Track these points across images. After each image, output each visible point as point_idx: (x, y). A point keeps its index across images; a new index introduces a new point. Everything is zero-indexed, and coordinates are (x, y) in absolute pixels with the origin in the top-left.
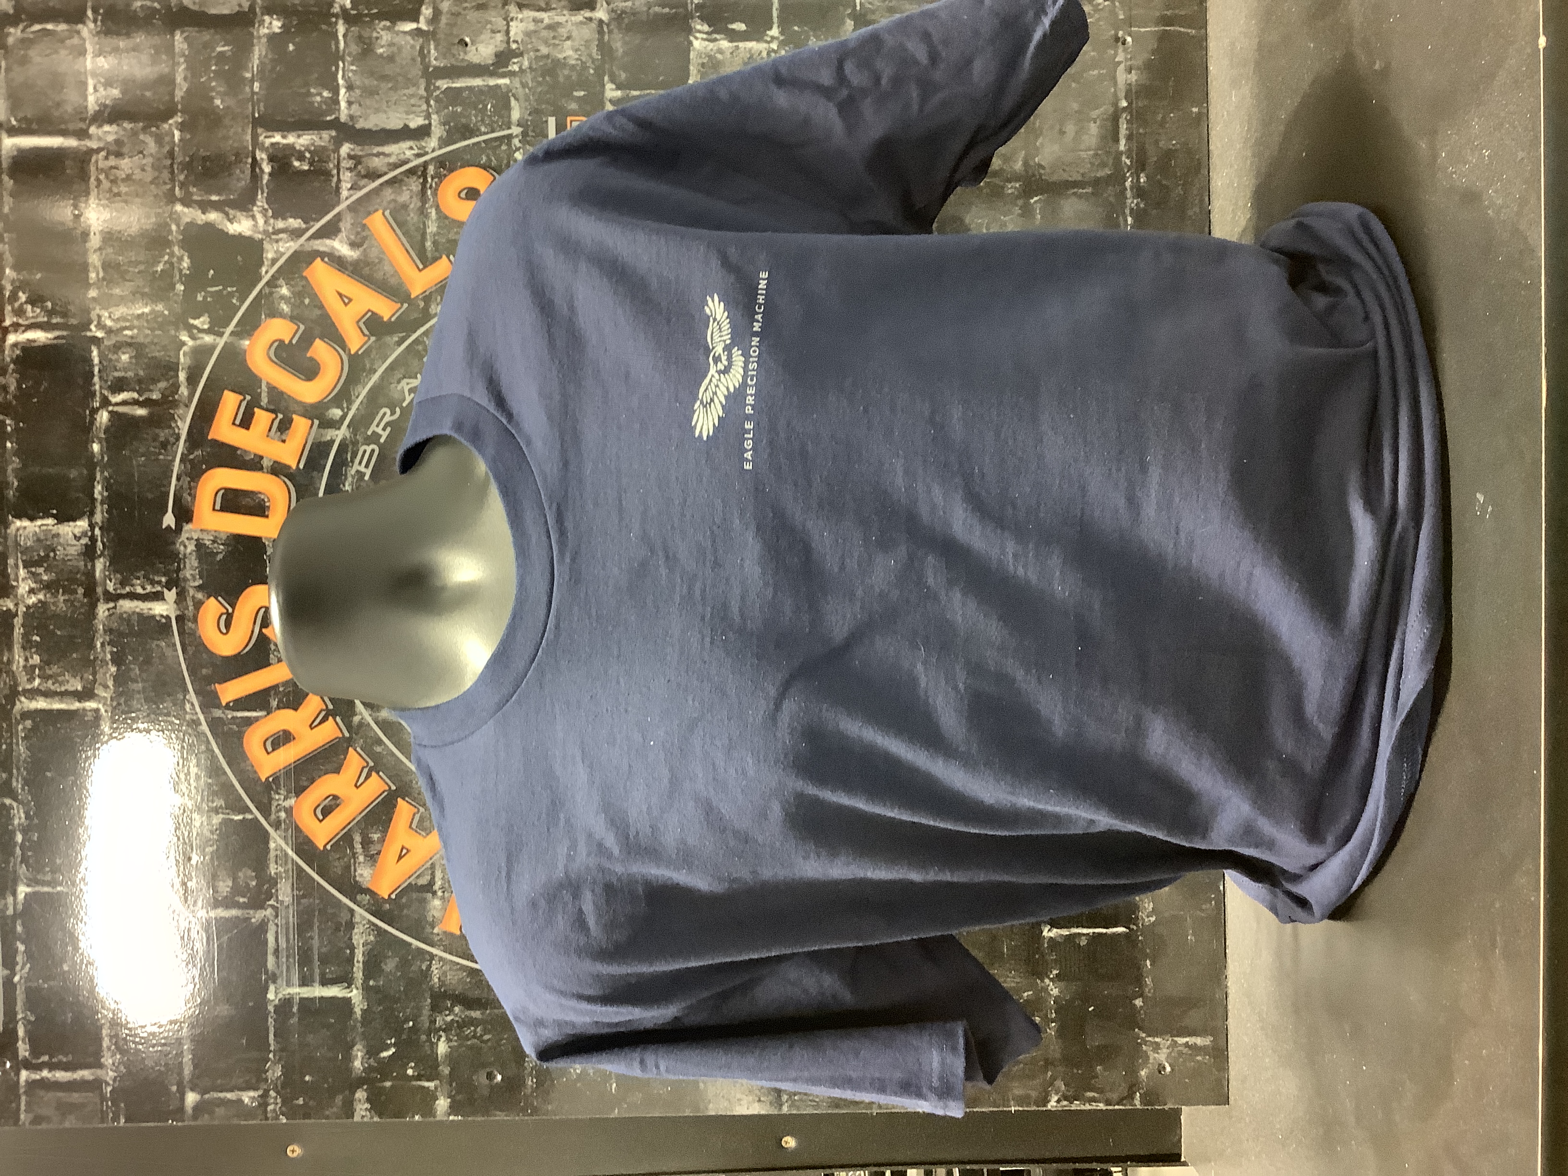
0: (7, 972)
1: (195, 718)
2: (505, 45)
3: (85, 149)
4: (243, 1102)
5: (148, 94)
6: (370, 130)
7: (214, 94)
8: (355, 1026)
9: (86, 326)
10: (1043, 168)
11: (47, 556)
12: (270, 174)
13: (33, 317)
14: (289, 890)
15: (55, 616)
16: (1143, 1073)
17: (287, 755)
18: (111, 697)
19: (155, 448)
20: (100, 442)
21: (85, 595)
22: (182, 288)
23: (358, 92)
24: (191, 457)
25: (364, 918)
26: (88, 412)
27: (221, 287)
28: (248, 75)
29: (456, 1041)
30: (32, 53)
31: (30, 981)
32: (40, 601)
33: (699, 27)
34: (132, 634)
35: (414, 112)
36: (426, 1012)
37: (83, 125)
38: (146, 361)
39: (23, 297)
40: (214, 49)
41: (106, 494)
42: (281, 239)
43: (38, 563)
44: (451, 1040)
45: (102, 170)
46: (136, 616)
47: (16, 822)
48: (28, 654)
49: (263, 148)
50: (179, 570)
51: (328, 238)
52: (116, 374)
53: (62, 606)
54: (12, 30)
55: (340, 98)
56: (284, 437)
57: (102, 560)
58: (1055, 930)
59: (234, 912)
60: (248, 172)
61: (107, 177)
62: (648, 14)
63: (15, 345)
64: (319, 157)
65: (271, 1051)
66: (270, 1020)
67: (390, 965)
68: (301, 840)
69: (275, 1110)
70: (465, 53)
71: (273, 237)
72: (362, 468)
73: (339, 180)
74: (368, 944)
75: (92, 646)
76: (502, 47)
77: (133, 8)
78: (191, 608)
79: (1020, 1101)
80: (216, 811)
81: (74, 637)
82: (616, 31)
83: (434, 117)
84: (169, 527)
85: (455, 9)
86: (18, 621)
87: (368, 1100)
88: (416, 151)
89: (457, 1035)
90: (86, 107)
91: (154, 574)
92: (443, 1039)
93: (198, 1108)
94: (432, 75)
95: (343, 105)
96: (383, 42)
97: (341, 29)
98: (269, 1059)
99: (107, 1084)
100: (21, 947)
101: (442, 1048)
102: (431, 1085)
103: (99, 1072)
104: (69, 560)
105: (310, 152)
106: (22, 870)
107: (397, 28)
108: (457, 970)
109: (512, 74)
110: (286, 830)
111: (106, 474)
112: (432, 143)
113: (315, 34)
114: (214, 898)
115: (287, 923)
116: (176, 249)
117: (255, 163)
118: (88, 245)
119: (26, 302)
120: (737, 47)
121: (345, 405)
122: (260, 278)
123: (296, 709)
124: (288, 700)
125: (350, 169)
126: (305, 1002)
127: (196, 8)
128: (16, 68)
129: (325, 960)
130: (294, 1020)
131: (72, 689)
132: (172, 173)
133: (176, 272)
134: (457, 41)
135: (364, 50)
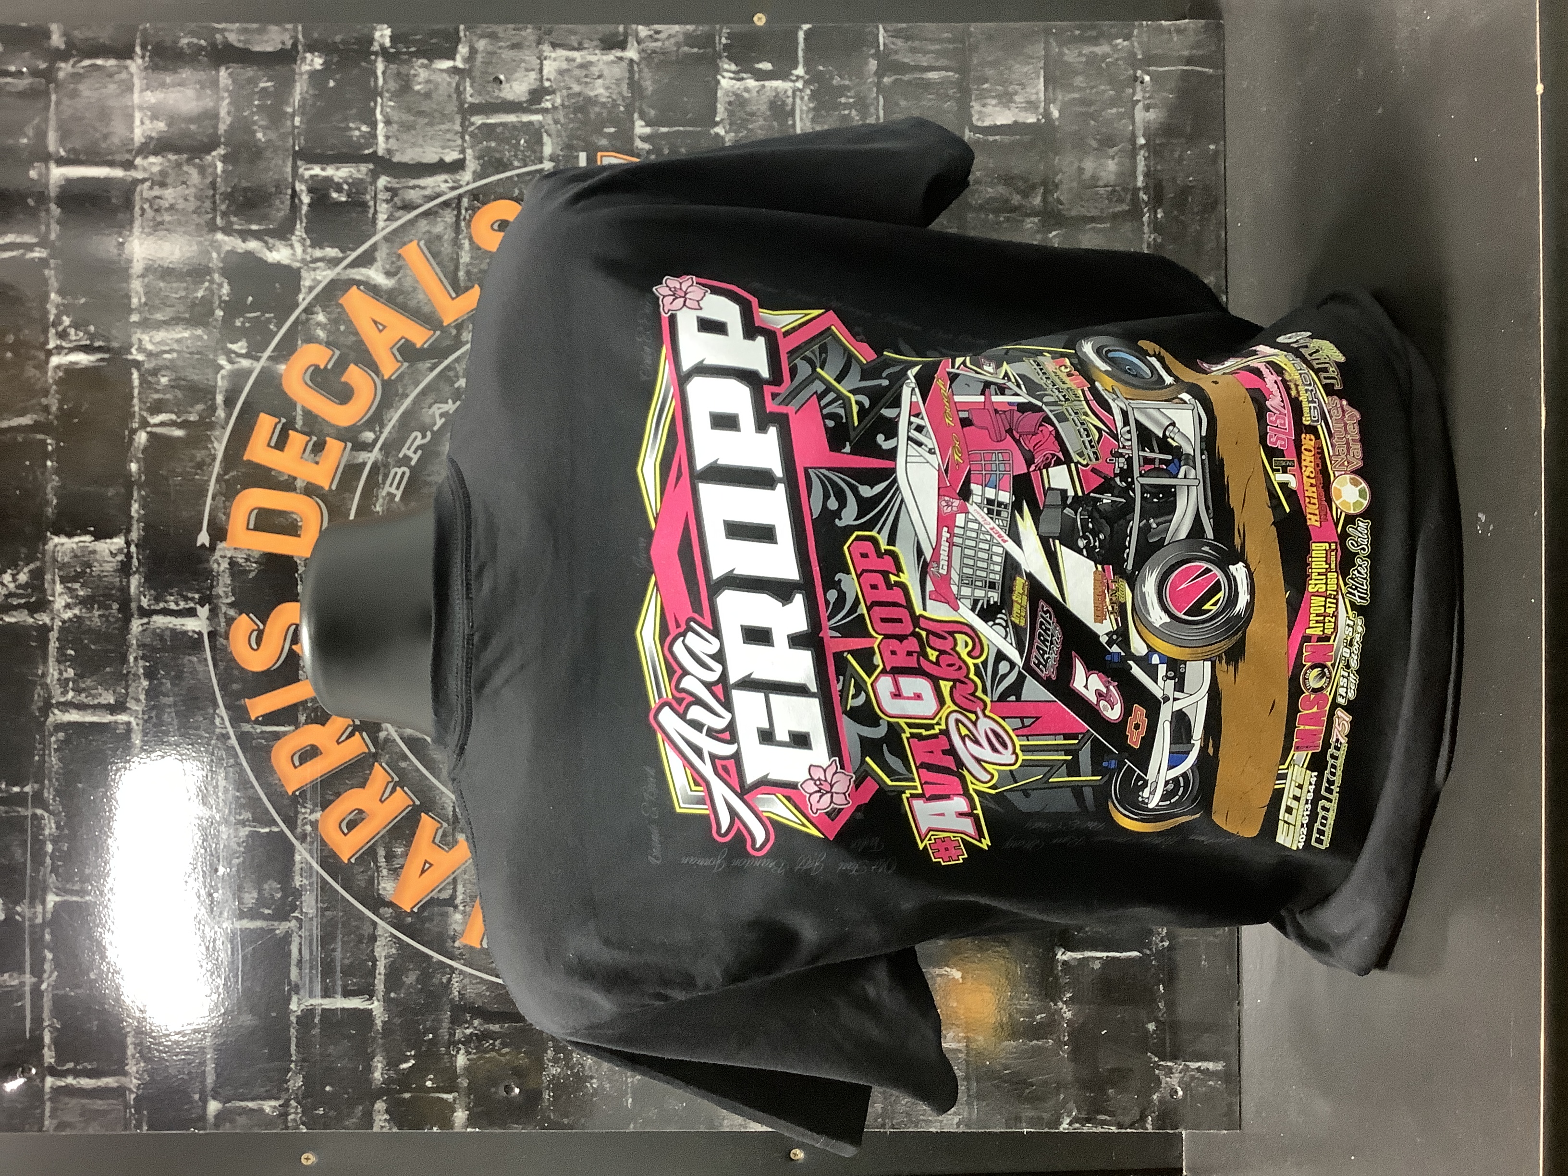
0: (34, 980)
1: (224, 731)
2: (538, 83)
3: (130, 179)
4: (264, 1111)
5: (193, 127)
6: (406, 163)
7: (256, 127)
8: (375, 1038)
9: (127, 349)
10: (1062, 204)
11: (84, 572)
12: (310, 205)
13: (76, 340)
14: (314, 902)
15: (90, 631)
16: (1155, 1097)
17: (315, 770)
18: (144, 712)
19: (192, 468)
20: (138, 462)
21: (119, 610)
22: (222, 313)
23: (395, 126)
24: (227, 477)
25: (387, 931)
26: (127, 433)
27: (258, 314)
28: (290, 110)
29: (475, 1054)
30: (81, 87)
31: (57, 989)
32: (75, 616)
33: (726, 66)
34: (163, 650)
35: (449, 147)
36: (446, 1024)
37: (128, 157)
38: (184, 384)
39: (66, 321)
40: (256, 86)
41: (142, 512)
42: (318, 268)
43: (74, 580)
44: (470, 1053)
45: (147, 200)
46: (168, 633)
47: (47, 832)
48: (62, 668)
49: (302, 180)
50: (212, 587)
51: (364, 265)
52: (156, 396)
53: (97, 622)
54: (63, 65)
55: (378, 132)
56: (317, 459)
57: (137, 576)
58: (1069, 953)
59: (259, 924)
60: (288, 202)
61: (151, 206)
62: (677, 56)
63: (58, 367)
64: (357, 188)
65: (292, 1061)
66: (292, 1031)
67: (410, 978)
68: (325, 853)
69: (295, 1120)
70: (500, 90)
71: (311, 265)
72: (393, 490)
73: (376, 212)
74: (390, 956)
75: (124, 660)
76: (535, 85)
77: (180, 45)
78: (223, 624)
79: (1031, 1123)
80: (243, 823)
81: (107, 651)
82: (646, 70)
83: (469, 152)
84: (203, 545)
85: (490, 48)
86: (53, 635)
87: (387, 1111)
88: (451, 184)
89: (476, 1048)
90: (132, 139)
91: (189, 591)
92: (462, 1052)
93: (218, 1116)
94: (467, 111)
95: (381, 139)
96: (420, 79)
97: (380, 66)
98: (290, 1070)
99: (131, 1091)
100: (49, 956)
101: (461, 1060)
102: (449, 1097)
103: (123, 1080)
104: (105, 576)
105: (348, 184)
106: (52, 879)
107: (434, 66)
108: (477, 984)
109: (545, 111)
110: (312, 843)
111: (143, 493)
112: (466, 176)
113: (356, 71)
114: (240, 909)
115: (311, 935)
116: (216, 276)
117: (294, 194)
118: (131, 272)
119: (69, 326)
120: (763, 86)
121: (377, 429)
122: (297, 306)
123: (323, 725)
124: (316, 715)
125: (387, 201)
126: (327, 1013)
127: (241, 45)
128: (66, 101)
129: (347, 972)
130: (316, 1031)
131: (105, 702)
132: (214, 203)
133: (216, 298)
134: (491, 79)
135: (401, 86)
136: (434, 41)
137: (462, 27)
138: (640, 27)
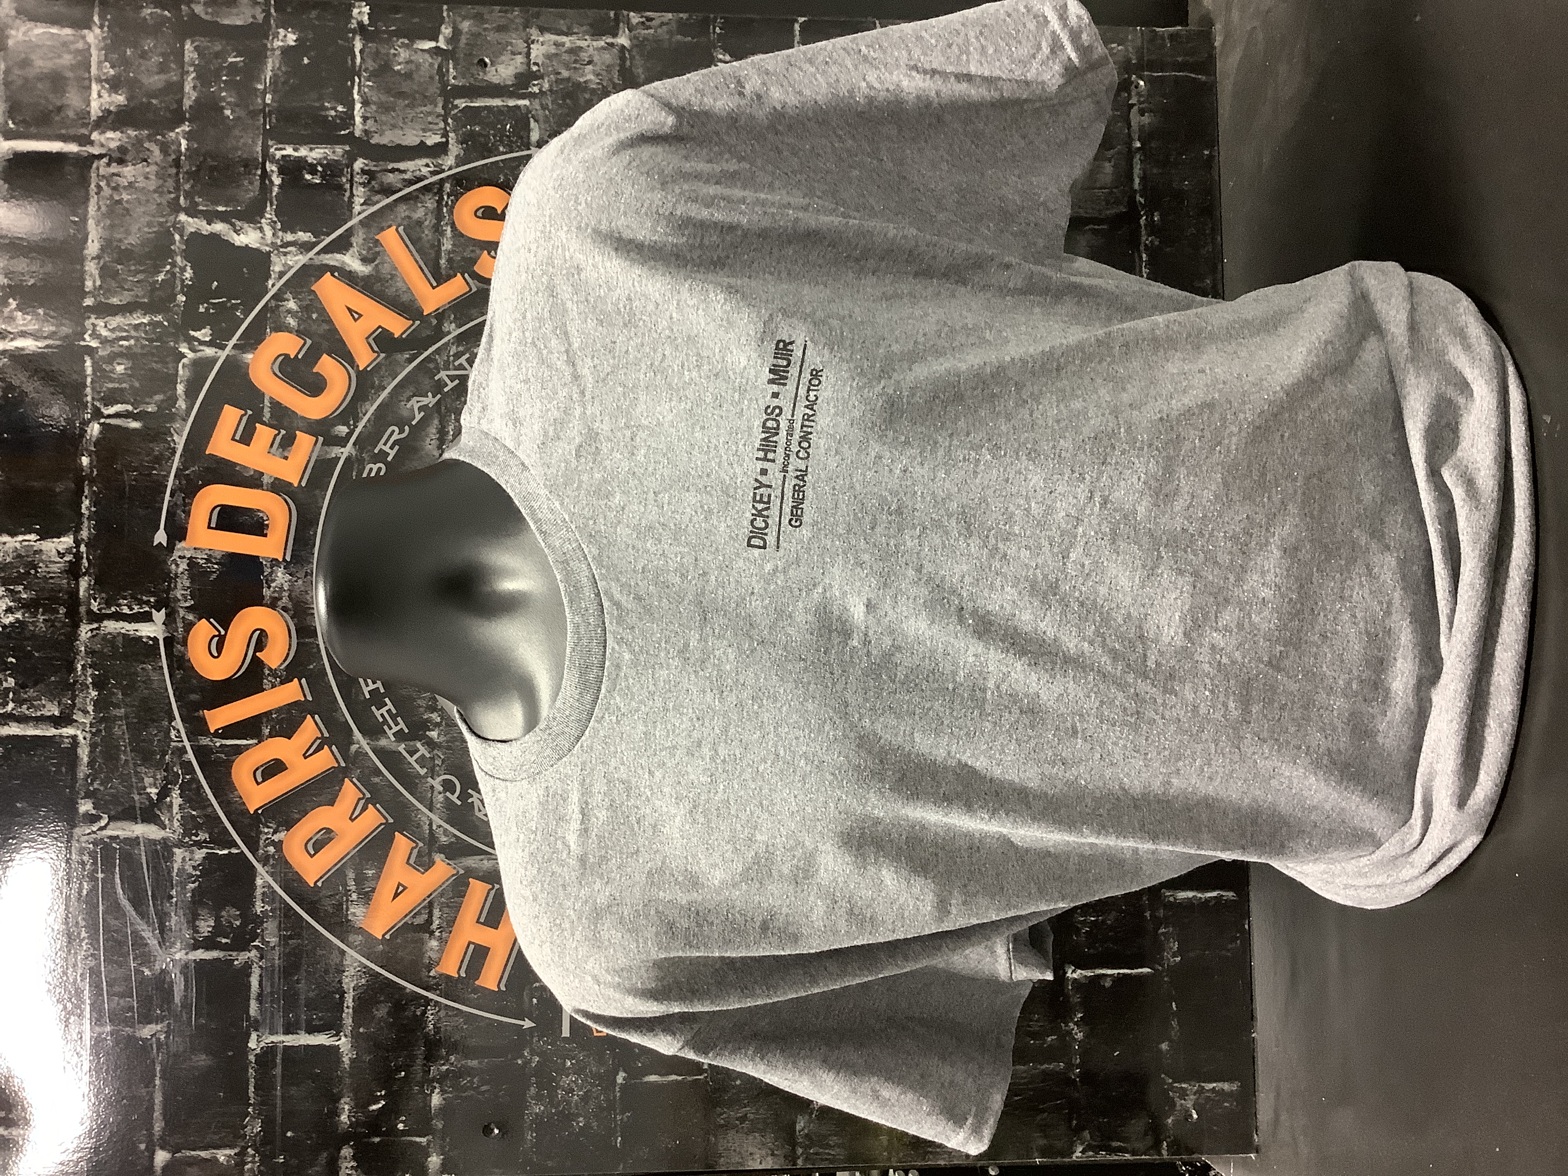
1: (180, 745)
2: (525, 67)
3: (86, 154)
4: (217, 1160)
5: (154, 101)
6: (384, 145)
7: (224, 104)
8: (342, 1077)
9: (80, 335)
11: (28, 573)
12: (280, 186)
13: (24, 325)
14: (276, 930)
15: (34, 636)
16: (1169, 1121)
18: (91, 724)
19: (150, 462)
20: (90, 455)
21: (65, 614)
22: (184, 299)
23: (374, 107)
25: (356, 960)
26: (78, 424)
27: (224, 299)
28: (261, 87)
29: (450, 1092)
30: (34, 57)
32: (18, 621)
33: (721, 56)
34: (113, 657)
35: (430, 130)
36: (419, 1061)
37: (84, 131)
38: (142, 372)
39: (13, 303)
40: (225, 61)
41: (93, 509)
42: (289, 253)
43: (17, 581)
44: (446, 1092)
45: (103, 176)
46: (120, 638)
48: (3, 677)
49: (273, 160)
50: (169, 590)
52: (110, 385)
53: (41, 627)
54: (14, 33)
55: (356, 112)
57: (86, 578)
58: (1079, 971)
59: (215, 954)
60: (257, 183)
61: (108, 185)
62: (671, 43)
63: (3, 353)
64: (332, 170)
65: (250, 1105)
66: (251, 1071)
67: (381, 1011)
69: (251, 1170)
70: (485, 73)
71: (282, 250)
73: (352, 195)
74: (359, 988)
75: (71, 669)
76: (521, 69)
77: (143, 15)
79: (1044, 1152)
80: (199, 845)
81: (51, 659)
82: (637, 57)
83: (452, 135)
85: (475, 29)
87: (354, 1158)
88: (432, 169)
89: (452, 1086)
90: (89, 113)
91: (142, 595)
92: (437, 1091)
93: (166, 1168)
94: (450, 94)
95: (358, 120)
96: (401, 59)
97: (358, 45)
98: (247, 1114)
101: (436, 1100)
102: (423, 1140)
104: (52, 578)
105: (322, 165)
107: (415, 46)
108: (456, 1015)
109: (532, 96)
111: (95, 488)
112: (449, 161)
113: (332, 49)
114: (194, 939)
115: (273, 966)
116: (179, 259)
117: (265, 175)
118: (86, 252)
119: (16, 310)
122: (266, 291)
125: (364, 185)
126: (288, 1050)
127: (208, 18)
128: (17, 71)
129: (311, 1005)
130: (278, 1071)
131: (49, 714)
132: (177, 181)
133: (178, 282)
134: (476, 61)
135: (381, 66)
136: (416, 20)
137: (445, 7)
138: (632, 14)
